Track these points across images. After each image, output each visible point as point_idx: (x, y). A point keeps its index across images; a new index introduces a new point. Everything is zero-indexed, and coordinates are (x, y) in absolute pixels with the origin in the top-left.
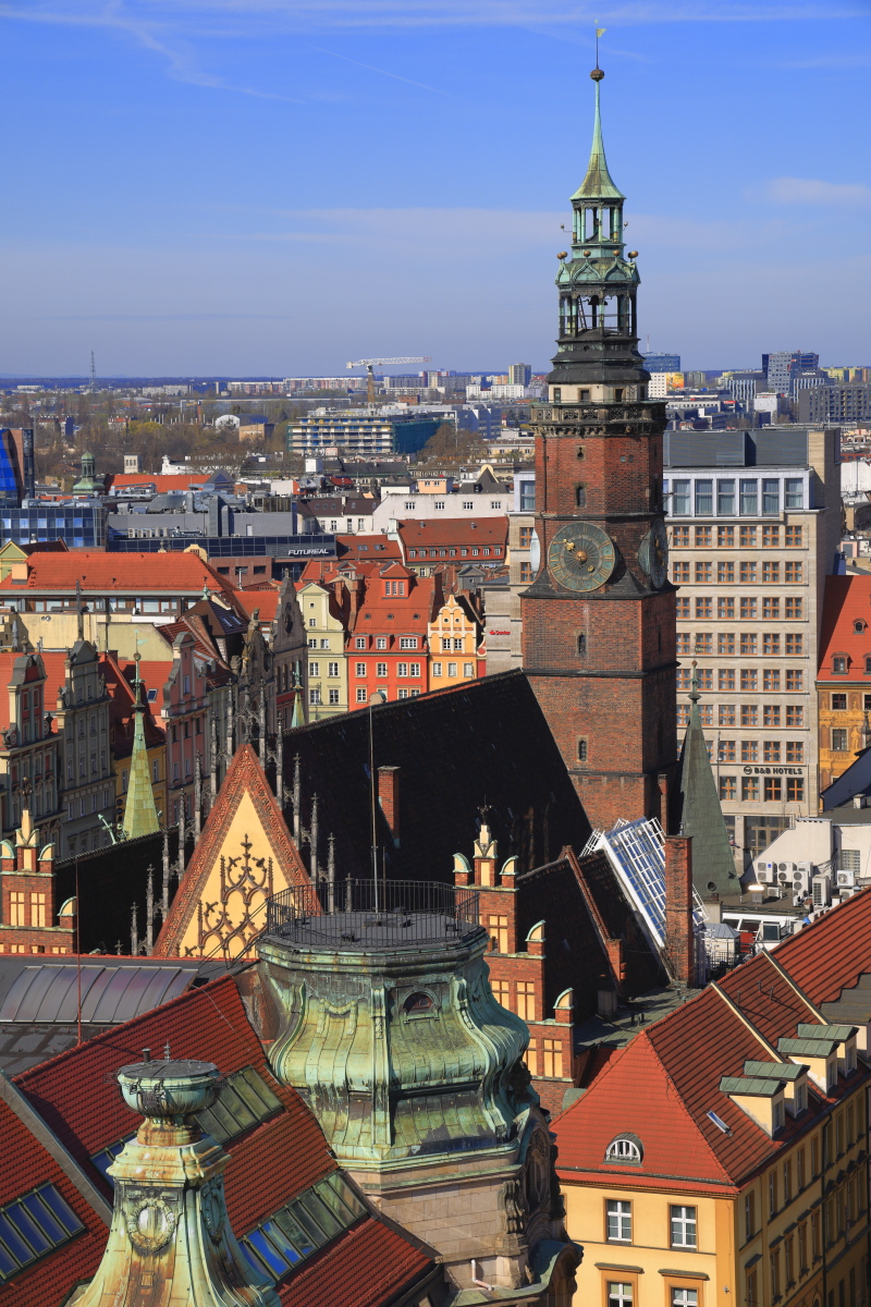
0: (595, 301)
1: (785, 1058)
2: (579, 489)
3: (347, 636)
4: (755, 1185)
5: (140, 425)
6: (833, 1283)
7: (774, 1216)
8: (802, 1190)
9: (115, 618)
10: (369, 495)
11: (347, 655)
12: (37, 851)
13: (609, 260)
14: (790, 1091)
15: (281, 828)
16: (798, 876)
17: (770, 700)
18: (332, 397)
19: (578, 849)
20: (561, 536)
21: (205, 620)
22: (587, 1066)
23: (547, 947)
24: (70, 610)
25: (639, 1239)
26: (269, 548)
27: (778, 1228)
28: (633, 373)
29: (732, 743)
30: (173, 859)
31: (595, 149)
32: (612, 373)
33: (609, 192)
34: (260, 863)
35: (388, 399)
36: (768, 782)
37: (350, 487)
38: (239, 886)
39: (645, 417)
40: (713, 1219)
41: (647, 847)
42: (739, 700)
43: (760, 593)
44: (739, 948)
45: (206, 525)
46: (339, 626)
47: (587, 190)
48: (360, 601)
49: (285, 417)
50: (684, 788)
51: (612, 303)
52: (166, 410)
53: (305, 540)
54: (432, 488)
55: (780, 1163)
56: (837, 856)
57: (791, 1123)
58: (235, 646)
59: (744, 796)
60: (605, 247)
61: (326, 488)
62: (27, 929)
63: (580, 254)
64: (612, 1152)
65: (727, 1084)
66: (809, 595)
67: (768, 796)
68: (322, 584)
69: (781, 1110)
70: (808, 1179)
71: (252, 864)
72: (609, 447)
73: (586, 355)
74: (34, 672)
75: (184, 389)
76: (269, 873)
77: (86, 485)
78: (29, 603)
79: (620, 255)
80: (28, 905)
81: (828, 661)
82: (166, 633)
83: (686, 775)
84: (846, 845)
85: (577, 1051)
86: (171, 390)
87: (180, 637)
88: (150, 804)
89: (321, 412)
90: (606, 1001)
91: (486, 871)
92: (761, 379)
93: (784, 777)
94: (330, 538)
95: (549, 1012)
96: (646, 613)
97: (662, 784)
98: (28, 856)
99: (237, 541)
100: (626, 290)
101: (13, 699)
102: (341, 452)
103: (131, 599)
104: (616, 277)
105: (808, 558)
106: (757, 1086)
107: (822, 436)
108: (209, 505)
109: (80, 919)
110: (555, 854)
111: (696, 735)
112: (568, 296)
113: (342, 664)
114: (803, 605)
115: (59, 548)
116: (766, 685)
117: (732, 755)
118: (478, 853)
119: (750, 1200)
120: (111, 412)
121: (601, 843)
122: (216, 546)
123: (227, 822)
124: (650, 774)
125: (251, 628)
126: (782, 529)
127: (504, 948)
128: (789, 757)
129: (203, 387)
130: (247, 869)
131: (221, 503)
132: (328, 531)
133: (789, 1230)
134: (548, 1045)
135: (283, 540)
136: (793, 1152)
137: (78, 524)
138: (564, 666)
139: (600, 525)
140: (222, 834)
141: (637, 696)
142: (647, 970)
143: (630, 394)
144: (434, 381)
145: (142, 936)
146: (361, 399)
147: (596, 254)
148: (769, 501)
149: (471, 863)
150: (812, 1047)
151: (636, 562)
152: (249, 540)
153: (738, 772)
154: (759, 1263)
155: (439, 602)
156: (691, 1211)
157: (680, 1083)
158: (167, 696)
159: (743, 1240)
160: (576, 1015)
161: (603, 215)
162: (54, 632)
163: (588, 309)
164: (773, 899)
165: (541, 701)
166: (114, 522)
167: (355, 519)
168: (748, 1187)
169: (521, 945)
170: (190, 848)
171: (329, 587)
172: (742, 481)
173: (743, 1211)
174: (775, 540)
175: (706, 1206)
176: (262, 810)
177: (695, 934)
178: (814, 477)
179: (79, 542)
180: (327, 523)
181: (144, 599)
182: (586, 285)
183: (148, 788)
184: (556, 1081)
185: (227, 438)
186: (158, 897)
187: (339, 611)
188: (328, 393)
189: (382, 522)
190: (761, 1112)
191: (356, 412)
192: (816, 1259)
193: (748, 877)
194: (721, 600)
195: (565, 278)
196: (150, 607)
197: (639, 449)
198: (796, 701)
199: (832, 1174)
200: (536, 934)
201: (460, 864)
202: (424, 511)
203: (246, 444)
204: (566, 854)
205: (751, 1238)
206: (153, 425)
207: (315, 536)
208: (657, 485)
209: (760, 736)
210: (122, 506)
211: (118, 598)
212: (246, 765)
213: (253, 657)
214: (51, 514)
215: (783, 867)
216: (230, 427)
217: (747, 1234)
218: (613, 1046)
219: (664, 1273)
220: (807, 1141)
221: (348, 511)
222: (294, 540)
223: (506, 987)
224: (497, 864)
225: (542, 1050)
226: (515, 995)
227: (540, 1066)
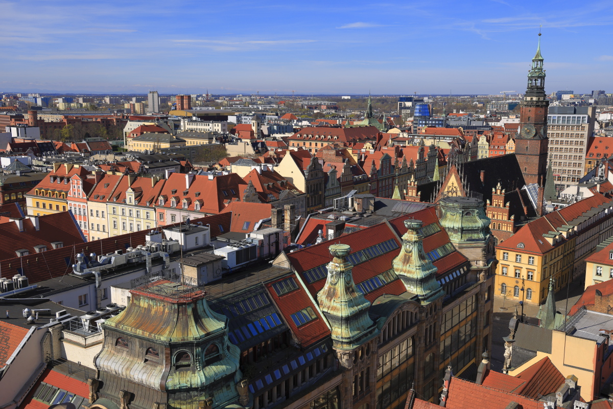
0: (536, 80)
1: (558, 231)
2: (529, 118)
3: (489, 146)
4: (547, 254)
5: (458, 104)
6: (564, 273)
7: (551, 260)
8: (558, 256)
9: (441, 140)
10: (499, 118)
11: (489, 149)
12: (414, 183)
13: (539, 72)
14: (557, 237)
15: (459, 181)
16: (569, 197)
17: (575, 162)
18: (498, 99)
19: (520, 188)
20: (524, 127)
21: (458, 141)
22: (516, 229)
23: (510, 207)
24: (432, 139)
25: (522, 262)
26: (477, 128)
27: (552, 262)
28: (542, 94)
29: (566, 170)
30: (439, 185)
31: (538, 49)
32: (538, 95)
33: (540, 58)
34: (455, 187)
35: (509, 99)
36: (573, 178)
37: (496, 116)
38: (451, 191)
39: (544, 104)
40: (537, 260)
41: (535, 189)
42: (568, 161)
43: (574, 140)
44: (554, 210)
45: (465, 123)
46: (488, 144)
47: (536, 58)
48: (493, 139)
49: (487, 103)
50: (547, 178)
51: (540, 80)
52: (464, 101)
53: (485, 127)
54: (512, 117)
55: (553, 251)
56: (578, 193)
57: (556, 244)
58: (463, 147)
59: (567, 181)
60: (539, 69)
61: (491, 117)
62: (412, 196)
63: (533, 71)
64: (518, 246)
65: (544, 235)
66: (585, 141)
67: (572, 181)
68: (485, 135)
69: (555, 240)
70: (560, 254)
72: (536, 110)
73: (533, 91)
74: (422, 150)
75: (469, 97)
76: (457, 190)
77: (444, 115)
78: (425, 137)
79: (542, 71)
80: (412, 192)
81: (588, 154)
82: (449, 144)
83: (547, 175)
84: (580, 191)
85: (514, 227)
86: (466, 97)
87: (452, 144)
88: (438, 175)
89: (494, 102)
90: (522, 218)
91: (499, 192)
92: (591, 96)
93: (576, 177)
94: (490, 127)
95: (509, 219)
96: (541, 143)
97: (542, 177)
98: (413, 183)
99: (471, 127)
100: (543, 78)
101: (418, 155)
102: (497, 110)
103: (444, 137)
104: (540, 75)
105: (586, 133)
106: (550, 236)
107: (591, 108)
108: (466, 119)
109: (421, 195)
110: (515, 189)
111: (550, 167)
112: (530, 79)
113: (488, 151)
114: (584, 143)
115: (435, 127)
116: (574, 159)
117: (565, 173)
118: (497, 188)
119: (546, 257)
120: (453, 101)
121: (525, 187)
122: (464, 127)
123: (449, 179)
124: (539, 175)
125: (467, 143)
126: (580, 127)
127: (501, 206)
128: (578, 173)
129: (472, 97)
130: (452, 188)
131: (469, 119)
132: (490, 125)
133: (554, 263)
134: (509, 225)
135: (480, 127)
136: (557, 249)
137: (441, 122)
138: (523, 153)
139: (533, 125)
140: (448, 181)
141: (538, 159)
142: (532, 212)
143: (542, 99)
144: (520, 95)
145: (432, 199)
146: (503, 99)
147: (536, 70)
148: (578, 121)
149: (496, 190)
150: (564, 229)
151: (540, 133)
152: (473, 127)
153: (567, 176)
154: (547, 269)
155: (509, 139)
156: (533, 258)
157: (533, 234)
158: (448, 156)
159: (543, 264)
160: (514, 220)
161: (539, 63)
162: (428, 142)
163: (534, 82)
164: (564, 201)
165: (518, 159)
166: (447, 122)
167: (496, 123)
168: (545, 255)
169: (505, 206)
170: (442, 184)
171: (487, 136)
172: (573, 117)
173: (544, 259)
174: (579, 129)
175: (536, 257)
176: (456, 177)
177: (543, 207)
178: (589, 117)
179: (440, 126)
180: (490, 124)
181: (446, 137)
182: (534, 77)
183: (438, 172)
184: (509, 232)
185: (476, 107)
186: (436, 192)
187: (488, 141)
188: (499, 98)
189: (501, 124)
190: (550, 241)
191: (501, 102)
192: (560, 269)
193: (559, 196)
194: (566, 141)
195: (530, 75)
196: (448, 138)
197: (543, 110)
198: (580, 162)
199: (566, 254)
200: (508, 204)
201: (494, 190)
202: (510, 121)
203: (478, 108)
204: (517, 189)
205: (545, 264)
206: (461, 104)
207: (487, 126)
208: (546, 118)
209: (572, 169)
210: (450, 119)
211: (442, 137)
212: (454, 169)
213: (467, 149)
214: (436, 120)
215: (566, 195)
216: (476, 104)
217: (544, 264)
218: (522, 226)
219: (527, 269)
220: (560, 247)
221: (495, 121)
222: (483, 127)
223: (501, 214)
224: (501, 190)
225: (507, 226)
226: (503, 215)
227: (507, 229)
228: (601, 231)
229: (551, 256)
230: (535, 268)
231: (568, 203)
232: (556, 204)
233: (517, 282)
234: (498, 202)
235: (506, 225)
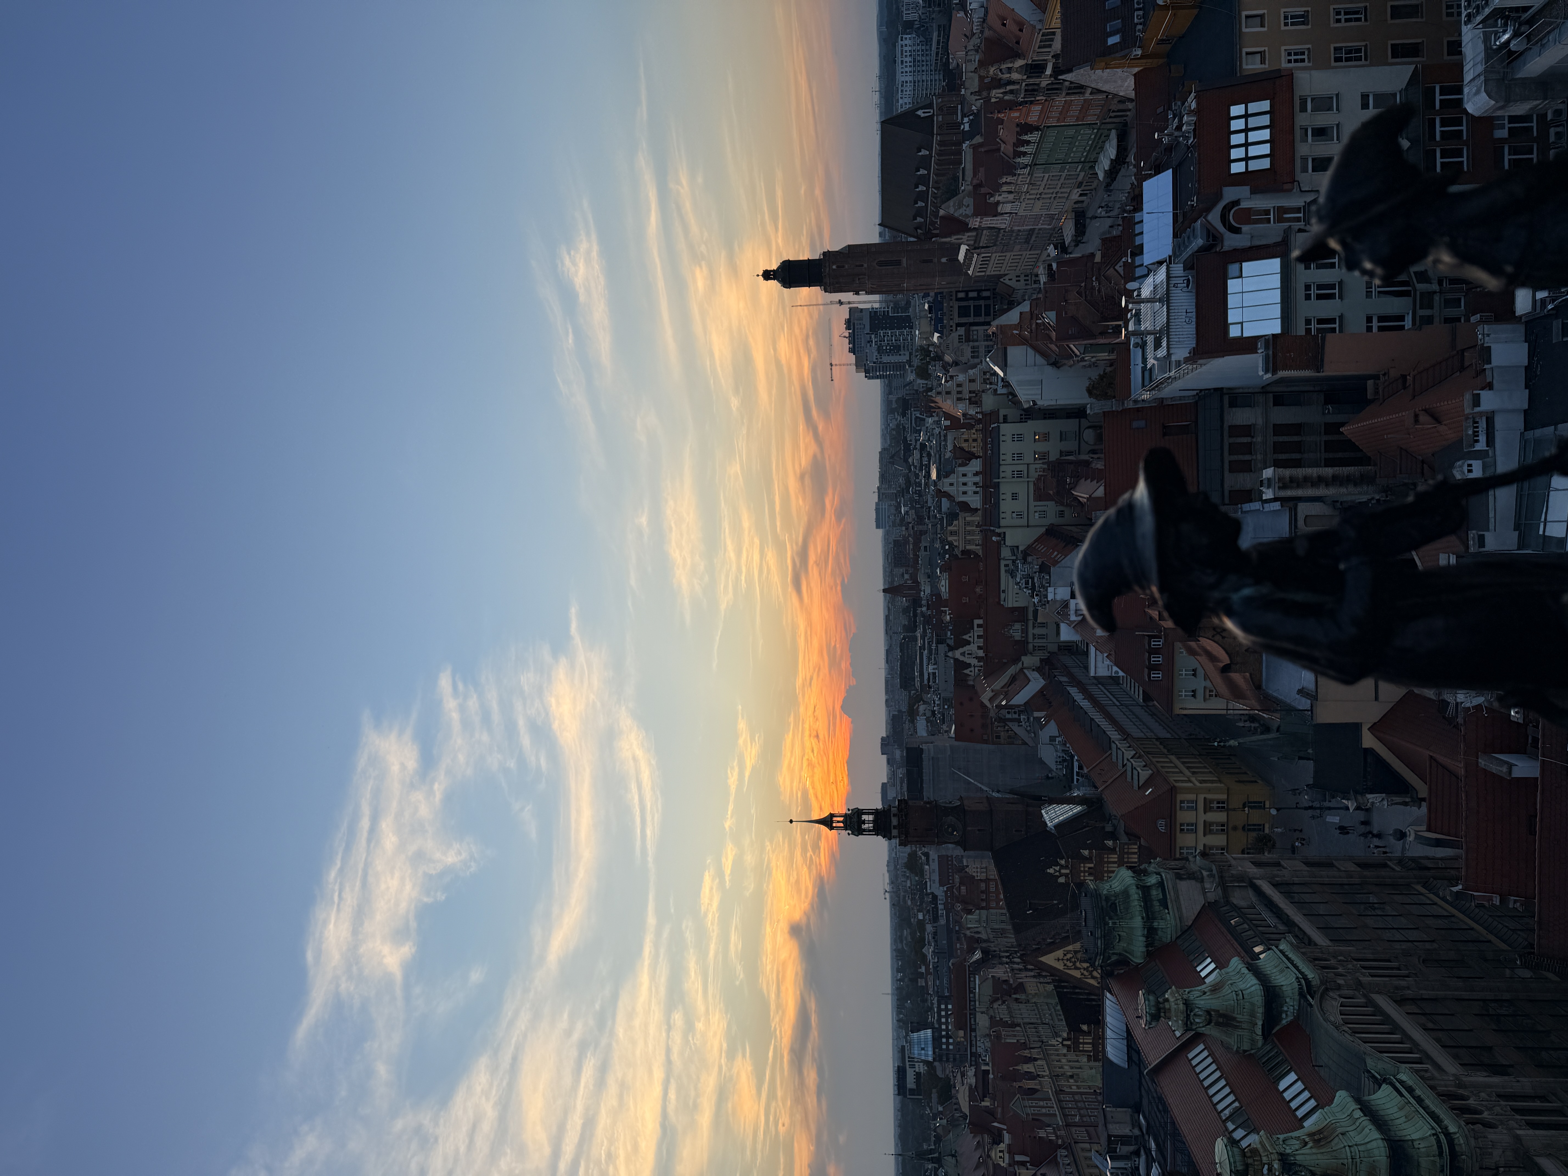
0: (864, 823)
1: (1124, 766)
7: (1181, 772)
8: (1171, 762)
13: (850, 818)
20: (944, 837)
23: (1090, 849)
25: (1193, 821)
28: (887, 811)
30: (1066, 987)
32: (888, 819)
34: (1065, 955)
37: (928, 903)
38: (1074, 963)
39: (902, 806)
40: (1185, 794)
45: (942, 958)
46: (977, 911)
60: (846, 820)
63: (848, 828)
64: (1162, 829)
65: (1135, 787)
71: (1065, 958)
73: (882, 827)
76: (1069, 952)
79: (848, 815)
100: (860, 813)
103: (971, 992)
104: (856, 816)
112: (861, 832)
118: (1057, 874)
120: (904, 987)
121: (1051, 827)
127: (1092, 865)
130: (1067, 960)
133: (1188, 768)
134: (1126, 850)
136: (1158, 764)
138: (988, 837)
139: (939, 823)
140: (1055, 968)
143: (894, 812)
145: (1094, 1000)
147: (848, 823)
149: (1061, 875)
152: (947, 942)
154: (1199, 778)
156: (1182, 802)
163: (866, 826)
165: (1003, 843)
167: (939, 902)
169: (1089, 859)
175: (1180, 796)
176: (1046, 953)
181: (970, 988)
182: (858, 827)
184: (1139, 848)
189: (940, 893)
195: (856, 833)
196: (972, 985)
199: (1166, 753)
200: (1086, 853)
201: (1062, 880)
202: (936, 877)
205: (1190, 781)
211: (970, 997)
214: (940, 1017)
215: (1057, 762)
219: (1205, 812)
220: (1154, 760)
221: (936, 904)
222: (947, 925)
223: (1106, 865)
224: (1062, 867)
225: (1128, 853)
226: (1109, 862)
227: (1134, 853)
228: (1114, 703)
229: (1173, 772)
230: (1201, 798)
231: (1072, 757)
232: (1075, 777)
233: (1235, 828)
234: (1084, 872)
235: (1126, 856)
